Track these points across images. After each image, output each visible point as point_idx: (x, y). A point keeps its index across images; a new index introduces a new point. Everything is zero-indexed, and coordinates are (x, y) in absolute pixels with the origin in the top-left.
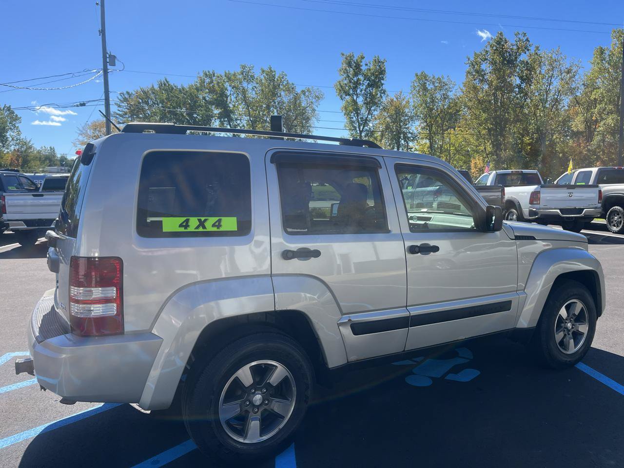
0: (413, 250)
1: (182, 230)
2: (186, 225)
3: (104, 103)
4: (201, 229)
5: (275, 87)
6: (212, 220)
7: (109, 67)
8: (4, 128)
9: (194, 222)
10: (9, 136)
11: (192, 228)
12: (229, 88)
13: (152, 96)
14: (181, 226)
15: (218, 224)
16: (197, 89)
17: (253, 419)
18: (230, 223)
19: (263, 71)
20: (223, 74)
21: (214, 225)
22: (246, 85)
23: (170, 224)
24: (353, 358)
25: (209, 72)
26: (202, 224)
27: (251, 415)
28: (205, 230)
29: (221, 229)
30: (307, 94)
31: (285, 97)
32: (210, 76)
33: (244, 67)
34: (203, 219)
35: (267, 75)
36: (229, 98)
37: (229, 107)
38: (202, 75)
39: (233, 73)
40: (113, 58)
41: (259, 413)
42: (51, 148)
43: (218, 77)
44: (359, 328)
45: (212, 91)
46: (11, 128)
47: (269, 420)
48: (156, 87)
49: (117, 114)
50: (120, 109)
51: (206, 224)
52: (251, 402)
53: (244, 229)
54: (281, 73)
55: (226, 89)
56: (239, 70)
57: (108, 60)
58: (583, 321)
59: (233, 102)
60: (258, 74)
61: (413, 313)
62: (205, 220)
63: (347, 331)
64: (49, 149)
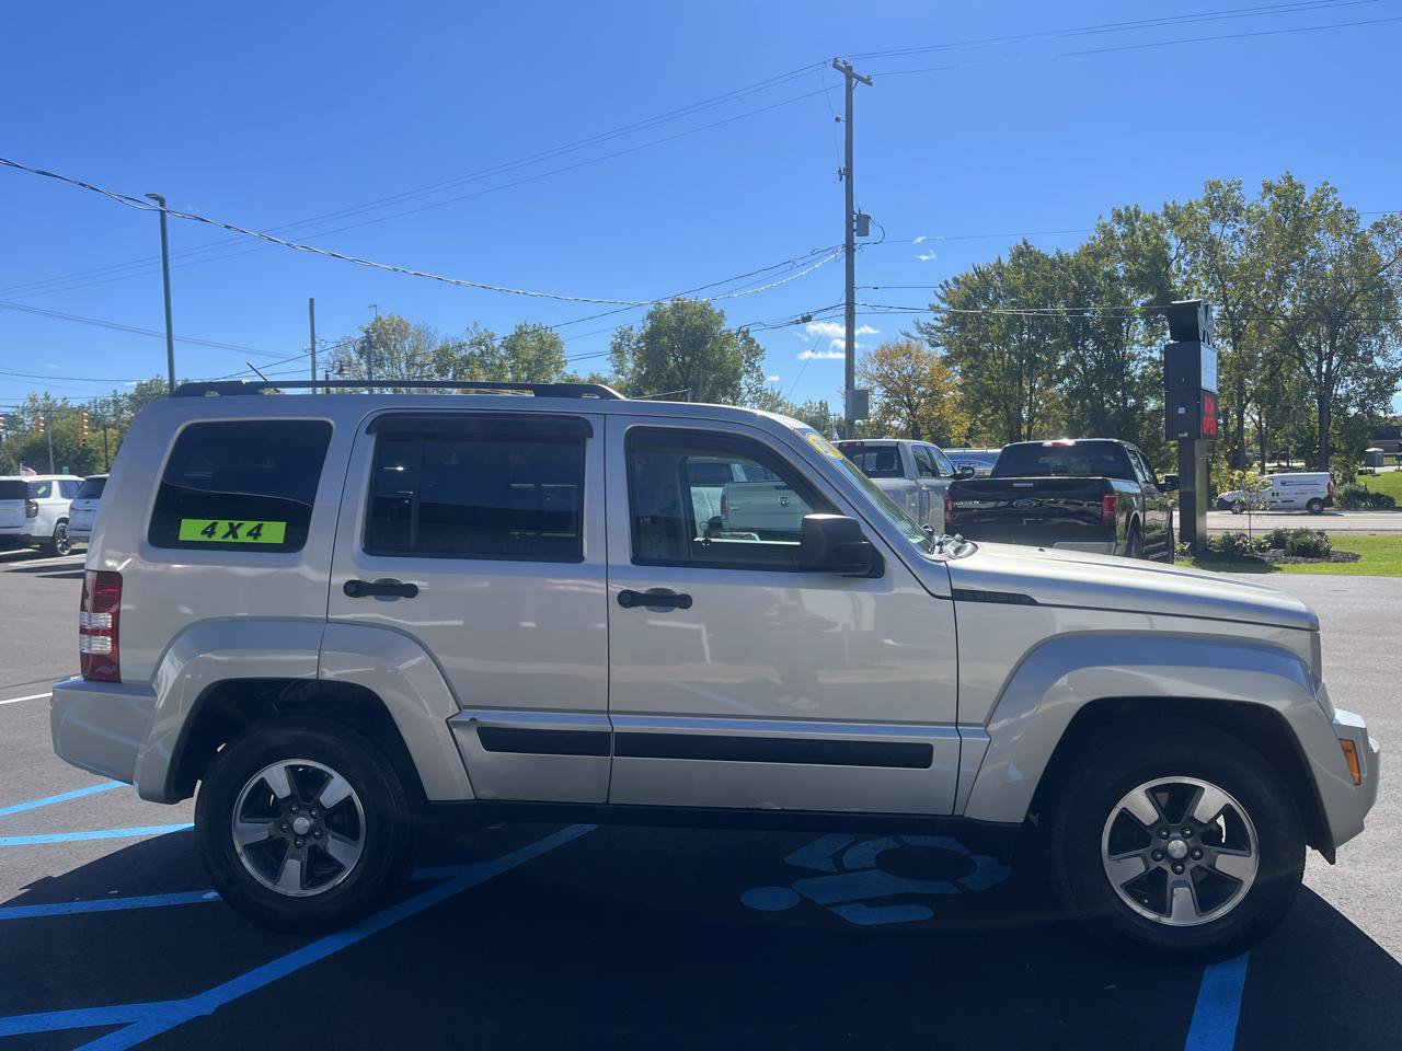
0: (629, 599)
1: (205, 538)
2: (210, 531)
3: (843, 311)
4: (230, 539)
5: (1300, 225)
6: (250, 525)
7: (857, 239)
8: (736, 370)
9: (223, 526)
10: (743, 386)
11: (217, 538)
12: (1174, 242)
13: (997, 282)
14: (204, 532)
15: (255, 533)
16: (1097, 256)
17: (293, 857)
18: (274, 532)
19: (1269, 188)
20: (1160, 211)
21: (250, 534)
22: (1219, 228)
23: (191, 529)
24: (486, 793)
25: (1127, 209)
26: (233, 531)
27: (291, 849)
28: (236, 541)
29: (260, 540)
30: (1388, 230)
31: (1329, 245)
32: (1128, 218)
33: (1214, 186)
34: (236, 523)
35: (1279, 197)
36: (1174, 266)
37: (1175, 287)
38: (1108, 219)
39: (1183, 204)
40: (865, 220)
41: (306, 849)
42: (821, 403)
43: (1147, 221)
44: (495, 739)
45: (1132, 254)
46: (747, 371)
47: (317, 865)
48: (1006, 261)
49: (933, 327)
50: (938, 316)
51: (238, 531)
52: (291, 828)
53: (295, 541)
54: (1320, 187)
55: (1167, 245)
56: (1200, 195)
57: (857, 225)
58: (1244, 846)
59: (1185, 273)
60: (1251, 196)
61: (619, 728)
62: (240, 525)
63: (470, 740)
64: (818, 405)
